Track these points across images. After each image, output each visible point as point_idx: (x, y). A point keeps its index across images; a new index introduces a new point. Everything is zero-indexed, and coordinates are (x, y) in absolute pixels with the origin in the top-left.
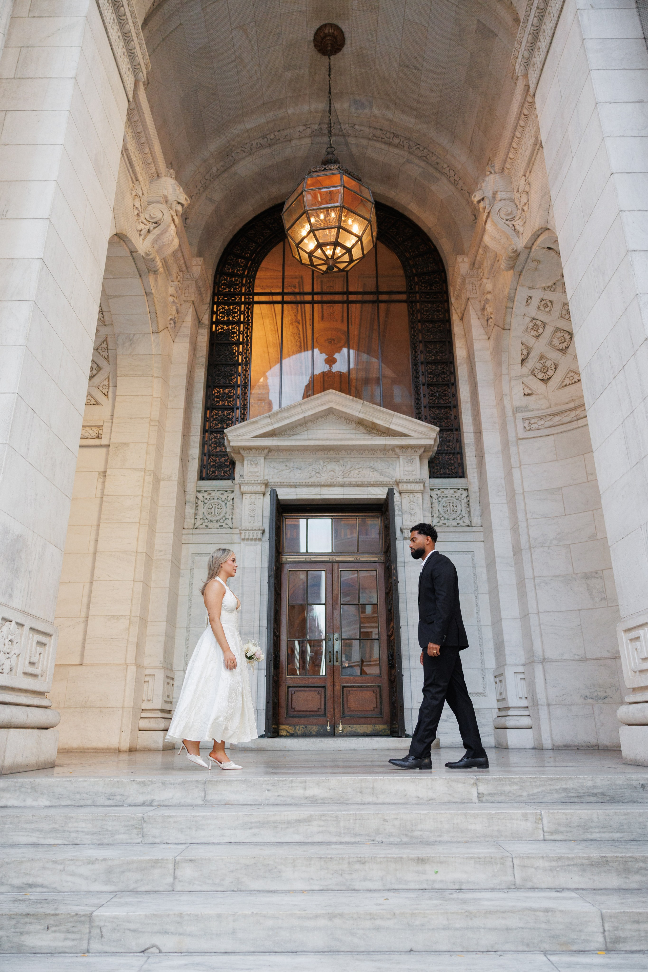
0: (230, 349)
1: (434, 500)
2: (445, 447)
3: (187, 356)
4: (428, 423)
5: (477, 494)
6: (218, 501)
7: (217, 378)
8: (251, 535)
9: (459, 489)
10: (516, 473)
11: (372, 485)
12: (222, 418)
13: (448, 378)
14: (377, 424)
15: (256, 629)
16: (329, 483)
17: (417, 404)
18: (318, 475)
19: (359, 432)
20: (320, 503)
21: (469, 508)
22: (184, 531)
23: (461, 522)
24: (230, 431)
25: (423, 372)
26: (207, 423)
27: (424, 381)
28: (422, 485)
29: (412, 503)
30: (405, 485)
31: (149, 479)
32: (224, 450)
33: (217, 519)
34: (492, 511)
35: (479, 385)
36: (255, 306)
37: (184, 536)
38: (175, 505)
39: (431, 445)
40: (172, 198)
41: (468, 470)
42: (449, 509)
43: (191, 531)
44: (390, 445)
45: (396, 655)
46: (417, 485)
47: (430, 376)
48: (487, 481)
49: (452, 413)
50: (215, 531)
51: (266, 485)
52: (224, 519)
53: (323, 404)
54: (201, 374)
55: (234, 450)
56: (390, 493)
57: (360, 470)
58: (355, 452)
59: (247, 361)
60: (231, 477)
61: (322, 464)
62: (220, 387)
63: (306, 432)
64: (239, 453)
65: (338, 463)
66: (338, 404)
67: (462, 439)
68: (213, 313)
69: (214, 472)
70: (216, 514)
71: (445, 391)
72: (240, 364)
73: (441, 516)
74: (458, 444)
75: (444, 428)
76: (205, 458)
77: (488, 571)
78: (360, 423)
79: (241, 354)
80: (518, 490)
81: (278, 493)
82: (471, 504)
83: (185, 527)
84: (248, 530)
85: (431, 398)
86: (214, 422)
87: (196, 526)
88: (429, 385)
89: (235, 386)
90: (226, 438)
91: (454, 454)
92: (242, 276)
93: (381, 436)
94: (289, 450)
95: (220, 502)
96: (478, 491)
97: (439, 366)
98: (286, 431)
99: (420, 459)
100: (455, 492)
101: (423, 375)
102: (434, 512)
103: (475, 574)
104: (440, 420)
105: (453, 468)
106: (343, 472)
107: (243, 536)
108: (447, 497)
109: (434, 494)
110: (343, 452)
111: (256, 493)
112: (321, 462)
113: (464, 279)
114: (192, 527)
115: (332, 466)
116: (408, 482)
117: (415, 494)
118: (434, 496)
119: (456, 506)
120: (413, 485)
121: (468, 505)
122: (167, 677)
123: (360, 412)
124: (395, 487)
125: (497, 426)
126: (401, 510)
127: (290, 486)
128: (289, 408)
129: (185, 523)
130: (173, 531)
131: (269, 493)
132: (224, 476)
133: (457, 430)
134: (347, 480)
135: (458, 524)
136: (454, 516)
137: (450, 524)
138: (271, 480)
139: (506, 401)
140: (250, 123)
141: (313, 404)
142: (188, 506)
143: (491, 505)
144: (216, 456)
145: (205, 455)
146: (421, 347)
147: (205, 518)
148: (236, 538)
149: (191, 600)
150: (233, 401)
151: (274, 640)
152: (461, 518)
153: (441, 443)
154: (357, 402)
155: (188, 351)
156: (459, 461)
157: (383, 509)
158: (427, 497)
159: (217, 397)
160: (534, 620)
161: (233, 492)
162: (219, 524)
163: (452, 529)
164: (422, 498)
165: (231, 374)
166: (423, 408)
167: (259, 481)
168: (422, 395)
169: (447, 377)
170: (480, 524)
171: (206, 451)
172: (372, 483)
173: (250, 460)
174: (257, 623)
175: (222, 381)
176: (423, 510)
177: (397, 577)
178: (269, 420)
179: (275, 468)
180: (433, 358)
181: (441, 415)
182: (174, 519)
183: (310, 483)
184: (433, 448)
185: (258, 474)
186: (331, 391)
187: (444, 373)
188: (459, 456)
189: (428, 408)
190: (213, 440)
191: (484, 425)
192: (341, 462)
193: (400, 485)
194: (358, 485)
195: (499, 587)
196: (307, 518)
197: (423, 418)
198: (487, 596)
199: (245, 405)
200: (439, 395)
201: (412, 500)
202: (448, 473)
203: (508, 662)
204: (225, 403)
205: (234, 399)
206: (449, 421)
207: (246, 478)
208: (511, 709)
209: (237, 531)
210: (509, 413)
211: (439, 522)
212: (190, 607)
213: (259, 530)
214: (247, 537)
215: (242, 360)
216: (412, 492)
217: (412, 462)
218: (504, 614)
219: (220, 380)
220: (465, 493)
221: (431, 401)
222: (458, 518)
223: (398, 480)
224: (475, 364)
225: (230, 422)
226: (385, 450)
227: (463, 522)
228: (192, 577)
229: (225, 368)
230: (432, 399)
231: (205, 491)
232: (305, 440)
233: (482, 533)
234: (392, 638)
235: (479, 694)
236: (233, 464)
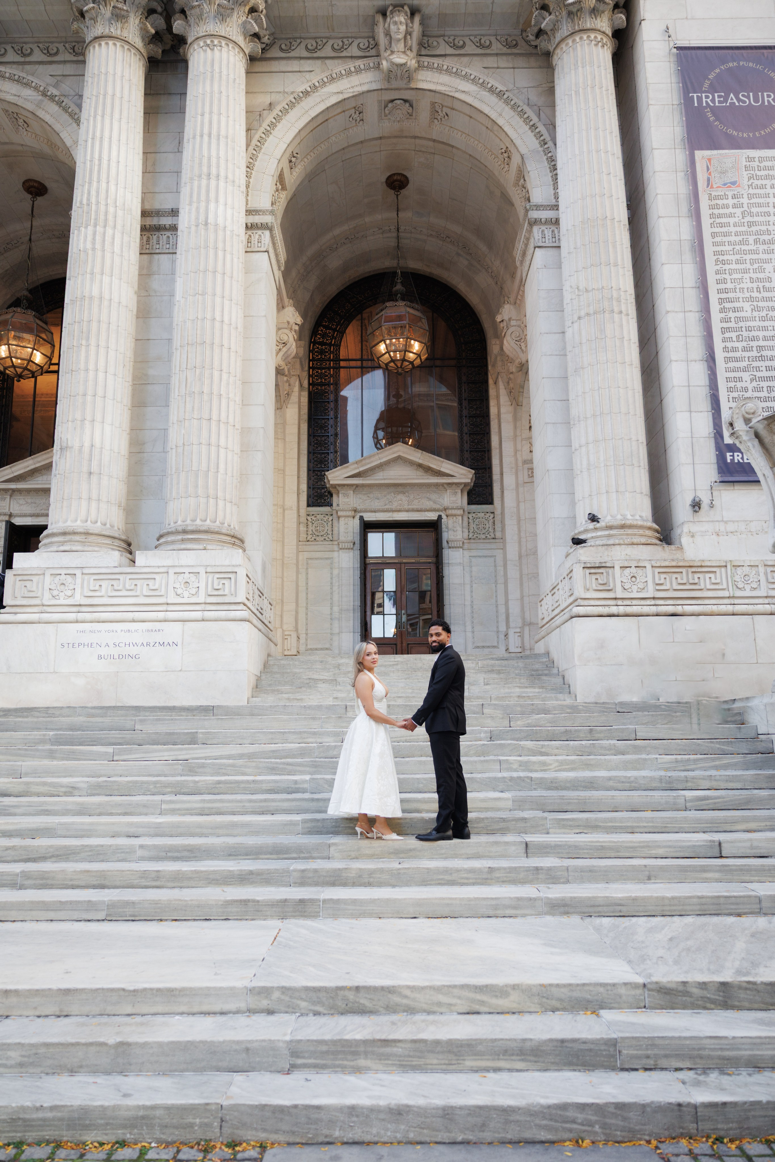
0: (324, 407)
1: (470, 521)
2: (480, 481)
3: (297, 417)
4: (467, 467)
5: (499, 517)
6: (321, 522)
7: (315, 429)
8: (346, 545)
9: (488, 512)
10: (522, 505)
11: (428, 511)
12: (321, 460)
13: (484, 429)
14: (432, 468)
15: (352, 607)
16: (398, 509)
17: (461, 449)
18: (391, 504)
19: (421, 473)
21: (494, 526)
22: (300, 543)
24: (329, 473)
26: (310, 464)
27: (467, 432)
28: (462, 510)
29: (454, 523)
30: (450, 511)
31: (280, 510)
32: (324, 486)
33: (322, 534)
34: (507, 529)
35: (503, 439)
36: (342, 370)
37: (302, 547)
38: (295, 526)
39: (469, 482)
40: (292, 321)
41: (495, 499)
42: (480, 526)
43: (305, 543)
44: (443, 482)
46: (459, 510)
47: (471, 427)
48: (504, 509)
49: (485, 456)
50: (321, 543)
51: (355, 511)
52: (327, 534)
53: (392, 454)
54: (305, 427)
55: (332, 486)
56: (440, 517)
57: (420, 499)
58: (417, 487)
60: (330, 505)
62: (317, 435)
63: (379, 474)
64: (336, 488)
65: (405, 496)
66: (404, 452)
67: (492, 476)
68: (309, 376)
69: (318, 501)
70: (321, 531)
71: (481, 438)
72: (332, 418)
73: (475, 532)
74: (489, 480)
75: (479, 471)
76: (311, 490)
77: (503, 569)
78: (420, 466)
79: (332, 409)
80: (523, 518)
81: (364, 516)
82: (495, 523)
83: (303, 540)
84: (344, 542)
85: (471, 444)
86: (315, 463)
87: (308, 539)
88: (470, 434)
89: (329, 435)
90: (326, 478)
91: (486, 486)
92: (330, 345)
93: (434, 475)
94: (370, 486)
95: (323, 522)
96: (500, 515)
97: (479, 419)
98: (365, 473)
100: (485, 514)
101: (466, 425)
102: (470, 529)
103: (496, 571)
104: (477, 461)
105: (485, 497)
106: (408, 501)
107: (340, 546)
108: (479, 518)
109: (470, 516)
110: (408, 488)
111: (348, 516)
112: (393, 495)
113: (496, 358)
114: (306, 540)
115: (400, 496)
116: (452, 509)
117: (458, 516)
118: (471, 518)
119: (486, 525)
120: (456, 510)
123: (420, 458)
124: (443, 512)
125: (514, 470)
126: (447, 528)
127: (372, 512)
128: (370, 457)
129: (302, 538)
130: (296, 544)
131: (358, 517)
132: (325, 503)
133: (489, 469)
134: (410, 507)
135: (487, 537)
136: (484, 531)
137: (481, 537)
138: (358, 507)
139: (519, 456)
140: (337, 231)
141: (387, 453)
142: (301, 525)
143: (507, 525)
144: (319, 488)
145: (310, 488)
146: (465, 404)
147: (313, 534)
149: (307, 589)
150: (328, 447)
152: (488, 533)
153: (476, 482)
155: (297, 413)
156: (489, 493)
157: (435, 528)
158: (466, 519)
159: (317, 444)
160: (526, 600)
161: (332, 515)
162: (324, 538)
163: (482, 541)
164: (462, 520)
165: (326, 425)
166: (465, 452)
167: (351, 509)
168: (465, 442)
169: (483, 427)
170: (499, 537)
171: (311, 486)
172: (428, 509)
173: (344, 494)
174: (352, 604)
175: (319, 431)
176: (463, 528)
177: (442, 574)
178: (355, 466)
179: (361, 498)
180: (474, 413)
181: (479, 457)
182: (295, 535)
183: (385, 509)
184: (471, 484)
185: (349, 503)
186: (400, 443)
187: (481, 424)
188: (490, 487)
190: (315, 476)
191: (504, 470)
192: (407, 495)
193: (447, 511)
194: (418, 511)
195: (508, 580)
196: (383, 532)
198: (503, 586)
199: (337, 450)
200: (478, 442)
201: (454, 521)
202: (481, 500)
203: (510, 626)
204: (322, 449)
206: (484, 461)
207: (341, 507)
209: (336, 543)
210: (520, 464)
211: (473, 536)
212: (307, 594)
213: (352, 542)
214: (343, 547)
215: (334, 415)
216: (455, 515)
217: (456, 494)
218: (510, 597)
220: (492, 516)
221: (471, 447)
223: (445, 508)
224: (501, 424)
226: (438, 486)
227: (490, 536)
228: (308, 574)
231: (313, 515)
232: (379, 479)
233: (500, 544)
235: (494, 647)
236: (332, 495)
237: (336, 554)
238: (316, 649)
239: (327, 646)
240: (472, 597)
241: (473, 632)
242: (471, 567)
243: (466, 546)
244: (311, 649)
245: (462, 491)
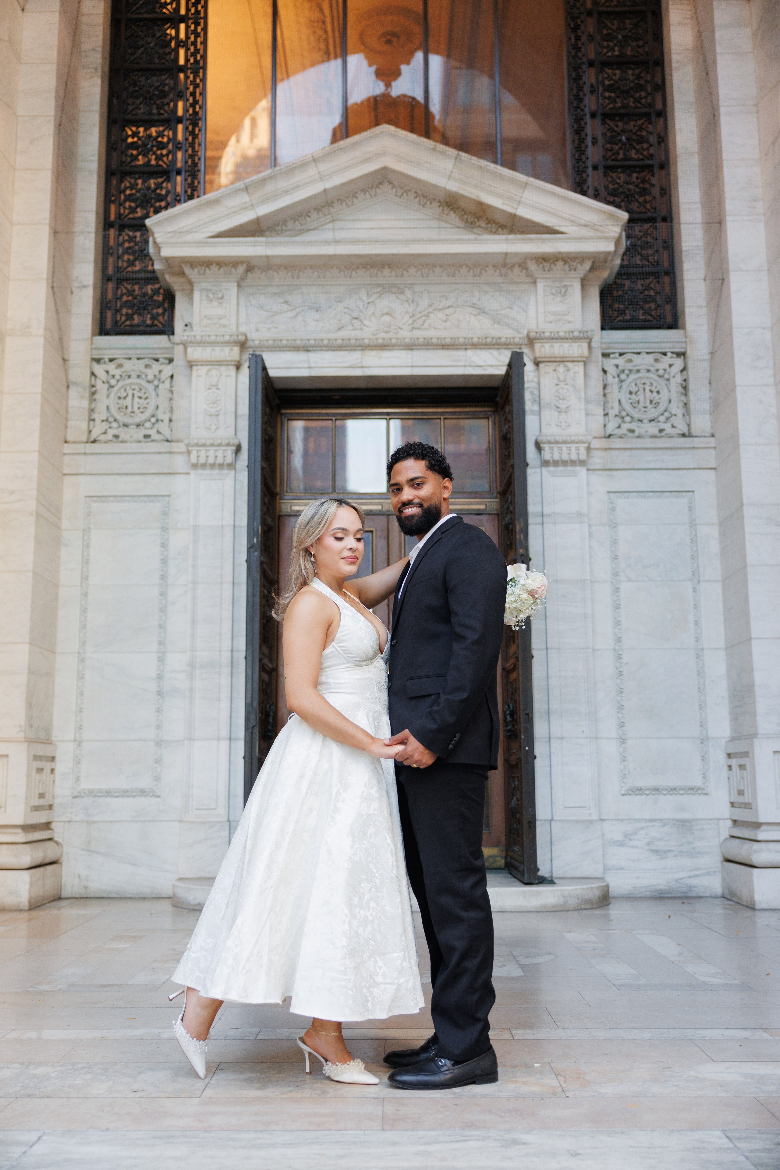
0: (158, 34)
1: (610, 379)
2: (638, 260)
3: (56, 43)
4: (601, 201)
5: (706, 365)
6: (138, 381)
7: (130, 101)
8: (211, 455)
9: (665, 354)
11: (475, 346)
12: (145, 195)
13: (650, 99)
14: (489, 206)
15: (226, 657)
16: (380, 341)
17: (578, 160)
18: (356, 323)
19: (447, 225)
20: (362, 385)
21: (686, 395)
22: (68, 448)
23: (667, 427)
24: (158, 223)
25: (592, 86)
26: (113, 207)
27: (594, 107)
28: (585, 345)
29: (562, 385)
30: (547, 346)
32: (150, 268)
33: (137, 420)
34: (740, 402)
35: (722, 110)
37: (67, 459)
38: (39, 390)
39: (608, 253)
41: (687, 311)
42: (641, 397)
43: (81, 448)
44: (516, 254)
45: (522, 714)
46: (575, 345)
47: (607, 94)
48: (730, 334)
49: (654, 181)
50: (133, 447)
51: (243, 345)
52: (153, 420)
53: (367, 160)
55: (170, 267)
56: (516, 363)
57: (449, 311)
58: (438, 270)
59: (196, 62)
60: (168, 330)
61: (365, 297)
62: (137, 123)
63: (330, 226)
64: (182, 274)
65: (402, 297)
66: (399, 158)
67: (676, 240)
69: (129, 317)
70: (136, 409)
71: (641, 129)
72: (182, 69)
73: (624, 414)
74: (666, 253)
75: (636, 216)
76: (110, 285)
77: (723, 534)
78: (451, 203)
79: (184, 44)
81: (268, 364)
82: (691, 386)
83: (69, 438)
84: (204, 445)
85: (609, 146)
86: (127, 204)
87: (93, 437)
88: (606, 116)
89: (172, 121)
90: (151, 240)
91: (656, 275)
93: (496, 233)
95: (143, 382)
96: (708, 357)
97: (630, 72)
98: (285, 223)
99: (583, 286)
100: (656, 360)
101: (592, 92)
102: (609, 405)
103: (693, 541)
104: (627, 196)
105: (653, 305)
106: (412, 316)
107: (193, 459)
108: (638, 371)
109: (609, 364)
110: (412, 270)
111: (219, 363)
112: (363, 294)
114: (84, 438)
115: (387, 302)
116: (555, 338)
117: (570, 365)
118: (612, 370)
119: (658, 392)
120: (566, 345)
121: (685, 388)
122: (37, 758)
123: (450, 177)
124: (525, 350)
125: (760, 207)
126: (538, 401)
127: (296, 348)
128: (290, 169)
129: (69, 430)
130: (37, 448)
131: (247, 364)
132: (153, 325)
133: (664, 220)
134: (420, 334)
135: (661, 431)
136: (653, 413)
137: (643, 432)
138: (252, 335)
142: (73, 392)
143: (738, 389)
144: (133, 280)
145: (109, 279)
146: (590, 25)
147: (111, 419)
148: (180, 462)
149: (86, 595)
150: (167, 155)
151: (261, 681)
152: (667, 419)
153: (630, 251)
154: (443, 153)
155: (56, 32)
156: (667, 291)
157: (498, 399)
158: (595, 372)
159: (133, 145)
161: (171, 361)
162: (143, 432)
163: (648, 443)
164: (585, 375)
165: (162, 91)
166: (590, 170)
167: (227, 338)
168: (589, 140)
169: (646, 97)
170: (709, 431)
171: (111, 271)
172: (475, 340)
173: (208, 290)
174: (227, 644)
175: (143, 109)
176: (587, 401)
177: (527, 548)
178: (245, 198)
179: (261, 307)
180: (617, 53)
181: (631, 187)
182: (37, 421)
183: (339, 342)
184: (612, 260)
185: (224, 321)
186: (385, 128)
187: (640, 88)
188: (666, 279)
189: (601, 170)
190: (126, 245)
191: (730, 206)
192: (408, 293)
193: (537, 346)
194: (444, 346)
195: (749, 569)
197: (591, 192)
198: (718, 588)
199: (195, 165)
200: (628, 139)
201: (562, 378)
202: (642, 317)
203: (760, 730)
204: (150, 161)
205: (169, 152)
206: (648, 198)
207: (197, 331)
208: (763, 828)
211: (619, 427)
212: (84, 611)
213: (228, 445)
214: (202, 460)
215: (187, 60)
216: (562, 361)
217: (563, 292)
218: (757, 629)
219: (138, 108)
220: (679, 363)
221: (610, 154)
222: (662, 419)
223: (532, 335)
224: (714, 61)
225: (163, 204)
226: (504, 265)
227: (673, 426)
228: (88, 546)
229: (147, 79)
230: (611, 150)
231: (111, 360)
232: (327, 243)
233: (712, 451)
234: (513, 676)
235: (692, 790)
236: (170, 298)
237: (179, 484)
238: (108, 793)
239: (145, 782)
240: (618, 623)
241: (623, 741)
242: (614, 526)
243: (597, 459)
244: (91, 793)
245: (584, 283)
